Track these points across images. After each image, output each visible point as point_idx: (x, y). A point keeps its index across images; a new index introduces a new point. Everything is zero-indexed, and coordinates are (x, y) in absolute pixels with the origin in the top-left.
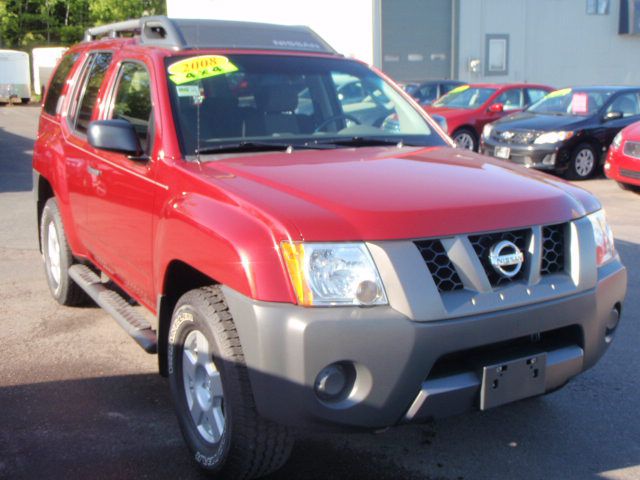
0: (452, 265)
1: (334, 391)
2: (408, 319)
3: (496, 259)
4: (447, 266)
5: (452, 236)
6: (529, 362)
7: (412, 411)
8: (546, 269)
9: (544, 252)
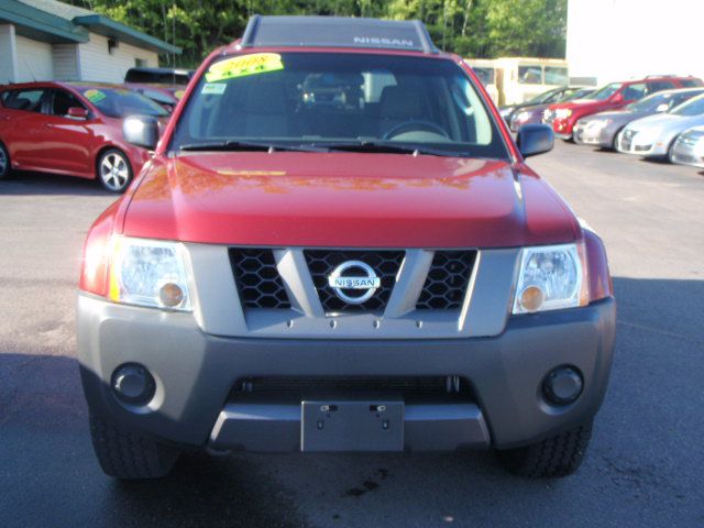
0: (280, 280)
1: (134, 393)
2: (200, 329)
3: (335, 279)
4: (274, 280)
5: (283, 247)
6: (374, 408)
7: (215, 433)
8: (426, 303)
9: (427, 282)
